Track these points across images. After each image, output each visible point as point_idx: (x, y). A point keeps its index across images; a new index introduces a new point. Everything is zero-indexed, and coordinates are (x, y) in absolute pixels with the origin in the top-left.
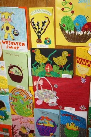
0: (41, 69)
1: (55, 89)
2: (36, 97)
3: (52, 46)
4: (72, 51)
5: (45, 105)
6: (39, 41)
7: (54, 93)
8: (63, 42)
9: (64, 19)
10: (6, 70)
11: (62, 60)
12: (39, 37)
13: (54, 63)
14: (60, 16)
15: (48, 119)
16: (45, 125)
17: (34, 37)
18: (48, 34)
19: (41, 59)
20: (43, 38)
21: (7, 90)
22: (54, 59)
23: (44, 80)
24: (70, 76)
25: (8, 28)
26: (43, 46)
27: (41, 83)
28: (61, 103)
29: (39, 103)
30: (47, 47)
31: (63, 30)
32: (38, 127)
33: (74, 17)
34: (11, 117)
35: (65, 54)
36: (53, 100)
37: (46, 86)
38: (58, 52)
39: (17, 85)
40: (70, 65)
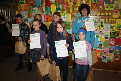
0: (112, 36)
1: (114, 41)
2: (110, 43)
3: (115, 31)
4: (119, 32)
5: (112, 45)
6: (112, 30)
7: (114, 42)
8: (117, 30)
9: (117, 26)
10: (104, 37)
11: (117, 34)
12: (112, 29)
13: (115, 35)
14: (117, 25)
15: (112, 48)
16: (111, 50)
17: (111, 29)
18: (114, 29)
19: (112, 34)
20: (113, 30)
21: (103, 41)
22: (115, 34)
23: (112, 39)
24: (118, 37)
25: (106, 28)
26: (113, 31)
27: (111, 39)
28: (116, 44)
29: (110, 44)
30: (114, 31)
31: (117, 28)
32: (109, 50)
33: (119, 26)
34: (103, 48)
35: (117, 33)
36: (113, 43)
37: (112, 40)
38: (116, 32)
39: (107, 40)
40: (118, 35)
